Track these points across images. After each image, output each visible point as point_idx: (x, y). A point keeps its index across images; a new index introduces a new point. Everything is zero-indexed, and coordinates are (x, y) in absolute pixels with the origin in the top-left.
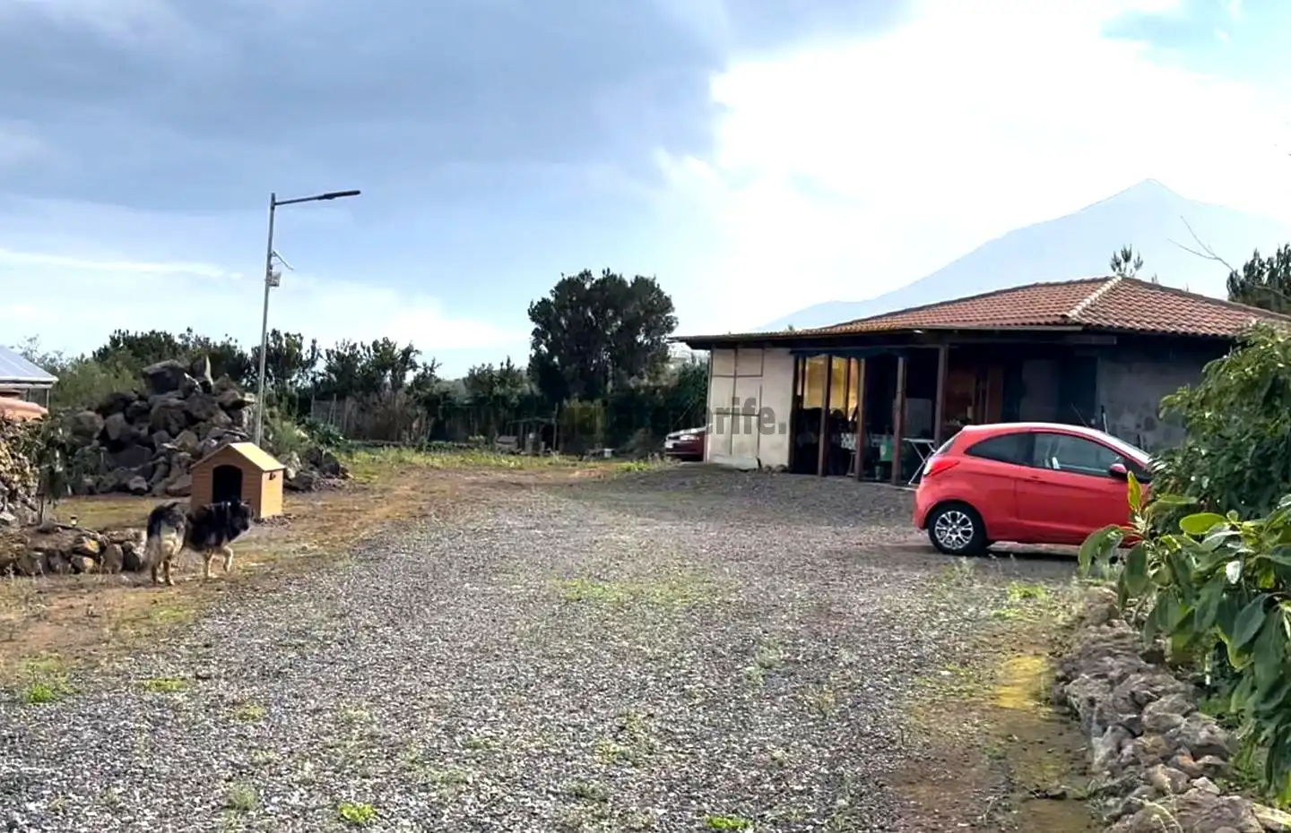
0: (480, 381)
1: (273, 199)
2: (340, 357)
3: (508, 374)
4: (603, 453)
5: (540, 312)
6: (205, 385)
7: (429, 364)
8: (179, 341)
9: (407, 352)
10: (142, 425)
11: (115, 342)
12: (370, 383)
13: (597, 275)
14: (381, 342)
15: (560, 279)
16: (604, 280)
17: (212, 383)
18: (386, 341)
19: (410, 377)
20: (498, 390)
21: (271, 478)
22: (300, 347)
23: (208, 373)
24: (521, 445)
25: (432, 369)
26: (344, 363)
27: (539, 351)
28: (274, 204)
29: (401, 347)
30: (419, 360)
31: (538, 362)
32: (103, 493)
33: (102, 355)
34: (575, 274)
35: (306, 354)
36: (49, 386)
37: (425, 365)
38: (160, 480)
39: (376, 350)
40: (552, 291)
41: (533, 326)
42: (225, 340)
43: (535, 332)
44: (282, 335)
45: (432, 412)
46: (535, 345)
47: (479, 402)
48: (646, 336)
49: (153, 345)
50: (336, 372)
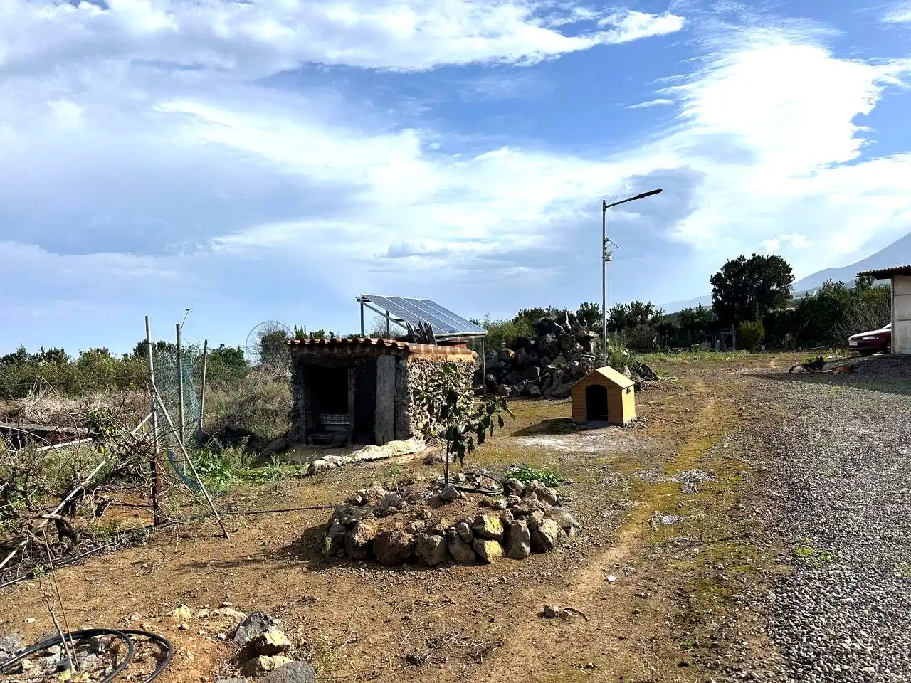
0: (685, 316)
1: (604, 204)
2: (616, 311)
3: (700, 311)
4: (760, 348)
5: (716, 280)
6: (566, 328)
7: (659, 311)
8: (545, 311)
9: (647, 307)
10: (534, 354)
11: (520, 314)
12: (631, 322)
13: (749, 257)
14: (635, 303)
15: (727, 262)
16: (753, 259)
17: (570, 327)
18: (637, 302)
19: (650, 317)
20: (696, 320)
21: (627, 393)
22: (598, 309)
23: (567, 322)
24: (713, 346)
25: (660, 313)
26: (618, 314)
27: (717, 300)
28: (605, 207)
29: (645, 304)
30: (654, 310)
31: (717, 305)
32: (517, 396)
33: (516, 320)
34: (735, 258)
35: (600, 311)
36: (484, 336)
37: (657, 311)
38: (547, 388)
39: (633, 307)
40: (722, 269)
41: (713, 287)
42: (564, 309)
43: (714, 290)
44: (589, 304)
45: (662, 333)
46: (714, 297)
47: (686, 327)
48: (777, 286)
49: (536, 313)
50: (614, 318)
